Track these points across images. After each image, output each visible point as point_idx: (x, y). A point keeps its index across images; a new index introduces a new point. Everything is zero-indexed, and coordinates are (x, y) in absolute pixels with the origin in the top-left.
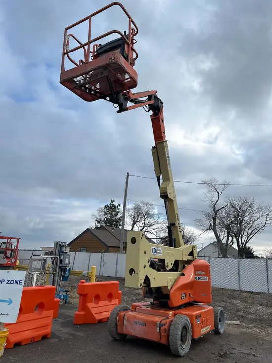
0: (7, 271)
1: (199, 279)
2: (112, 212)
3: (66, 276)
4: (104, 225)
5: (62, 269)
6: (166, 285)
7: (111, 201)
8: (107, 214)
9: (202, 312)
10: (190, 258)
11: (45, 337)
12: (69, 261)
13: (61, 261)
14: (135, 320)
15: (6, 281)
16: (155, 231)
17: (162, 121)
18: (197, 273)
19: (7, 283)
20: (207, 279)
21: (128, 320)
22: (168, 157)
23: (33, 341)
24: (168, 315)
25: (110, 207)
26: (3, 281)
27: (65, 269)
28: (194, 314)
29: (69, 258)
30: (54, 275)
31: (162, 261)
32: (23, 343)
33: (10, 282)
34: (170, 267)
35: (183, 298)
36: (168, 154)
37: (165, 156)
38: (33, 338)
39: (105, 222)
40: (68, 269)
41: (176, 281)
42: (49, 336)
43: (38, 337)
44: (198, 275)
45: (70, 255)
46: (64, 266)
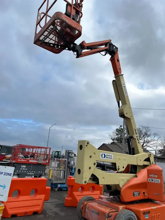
0: (5, 166)
1: (152, 180)
2: (121, 133)
3: (72, 172)
4: (116, 141)
5: (70, 168)
6: (118, 184)
7: (120, 127)
8: (118, 135)
9: (152, 209)
10: (146, 163)
11: (35, 213)
12: (74, 163)
13: (69, 163)
14: (93, 209)
15: (4, 173)
16: (153, 145)
17: (118, 61)
18: (150, 176)
19: (4, 175)
20: (160, 181)
21: (88, 208)
22: (124, 87)
23: (26, 215)
24: (118, 208)
25: (120, 130)
26: (2, 173)
27: (71, 168)
28: (142, 210)
29: (74, 161)
30: (65, 171)
31: (114, 164)
32: (18, 216)
33: (5, 174)
34: (122, 169)
35: (135, 195)
36: (123, 84)
37: (121, 86)
38: (26, 213)
39: (117, 139)
40: (74, 168)
41: (129, 181)
42: (39, 213)
43: (30, 212)
44: (151, 177)
45: (74, 159)
46: (70, 166)
